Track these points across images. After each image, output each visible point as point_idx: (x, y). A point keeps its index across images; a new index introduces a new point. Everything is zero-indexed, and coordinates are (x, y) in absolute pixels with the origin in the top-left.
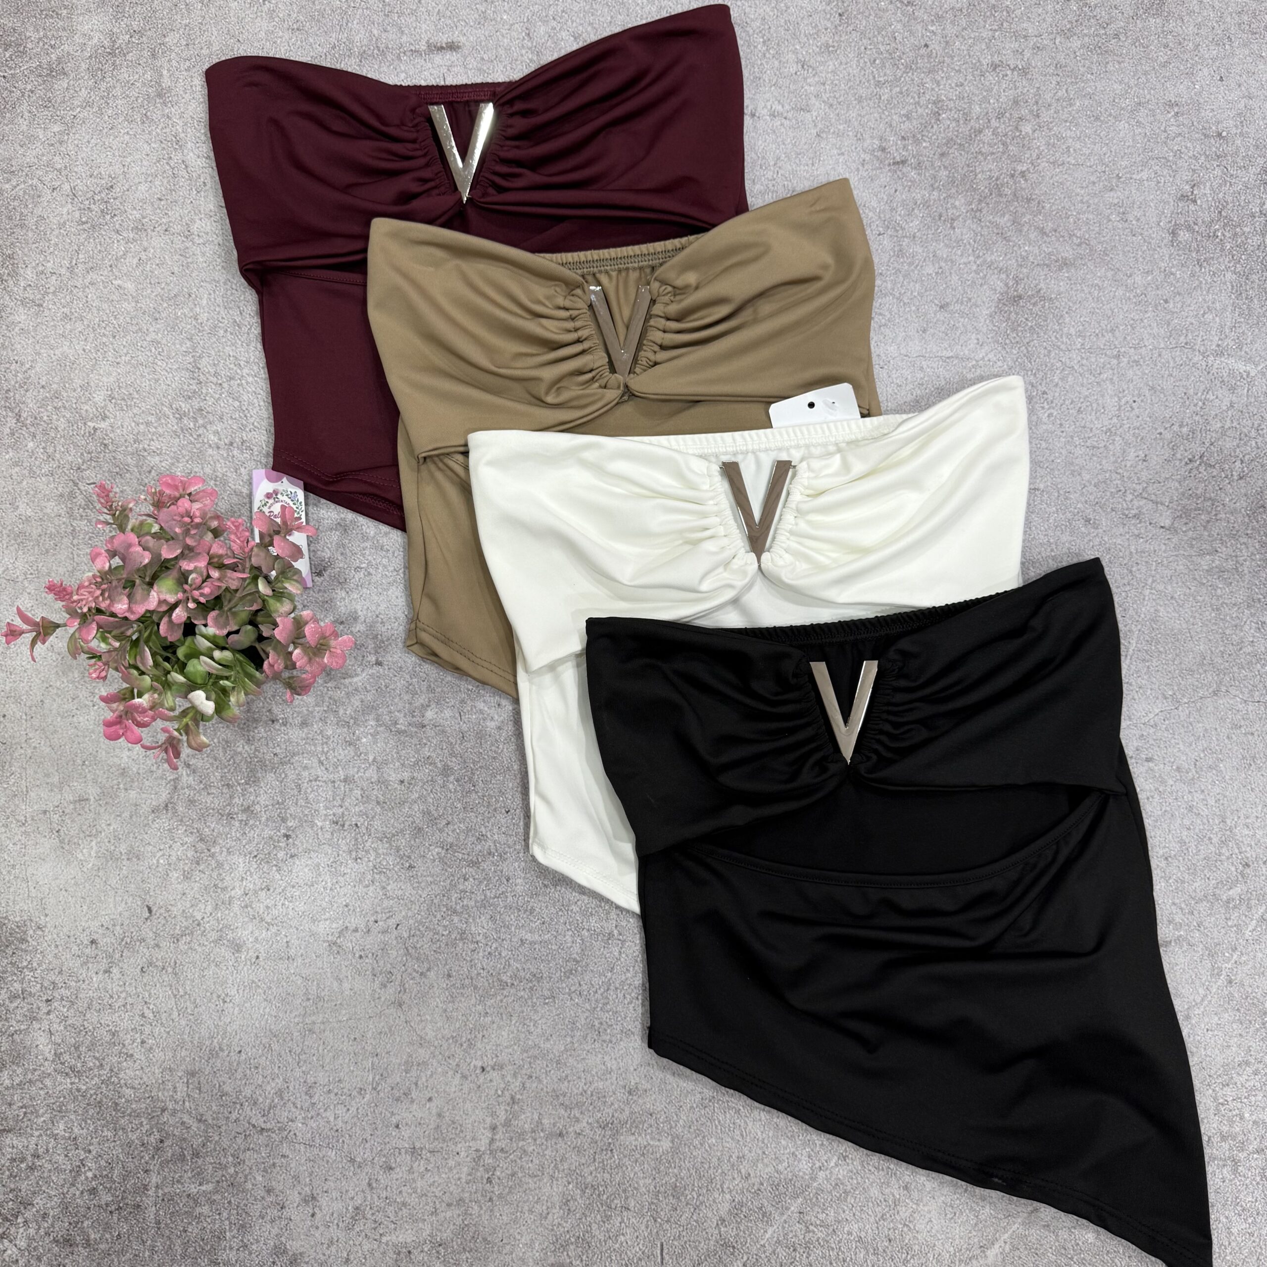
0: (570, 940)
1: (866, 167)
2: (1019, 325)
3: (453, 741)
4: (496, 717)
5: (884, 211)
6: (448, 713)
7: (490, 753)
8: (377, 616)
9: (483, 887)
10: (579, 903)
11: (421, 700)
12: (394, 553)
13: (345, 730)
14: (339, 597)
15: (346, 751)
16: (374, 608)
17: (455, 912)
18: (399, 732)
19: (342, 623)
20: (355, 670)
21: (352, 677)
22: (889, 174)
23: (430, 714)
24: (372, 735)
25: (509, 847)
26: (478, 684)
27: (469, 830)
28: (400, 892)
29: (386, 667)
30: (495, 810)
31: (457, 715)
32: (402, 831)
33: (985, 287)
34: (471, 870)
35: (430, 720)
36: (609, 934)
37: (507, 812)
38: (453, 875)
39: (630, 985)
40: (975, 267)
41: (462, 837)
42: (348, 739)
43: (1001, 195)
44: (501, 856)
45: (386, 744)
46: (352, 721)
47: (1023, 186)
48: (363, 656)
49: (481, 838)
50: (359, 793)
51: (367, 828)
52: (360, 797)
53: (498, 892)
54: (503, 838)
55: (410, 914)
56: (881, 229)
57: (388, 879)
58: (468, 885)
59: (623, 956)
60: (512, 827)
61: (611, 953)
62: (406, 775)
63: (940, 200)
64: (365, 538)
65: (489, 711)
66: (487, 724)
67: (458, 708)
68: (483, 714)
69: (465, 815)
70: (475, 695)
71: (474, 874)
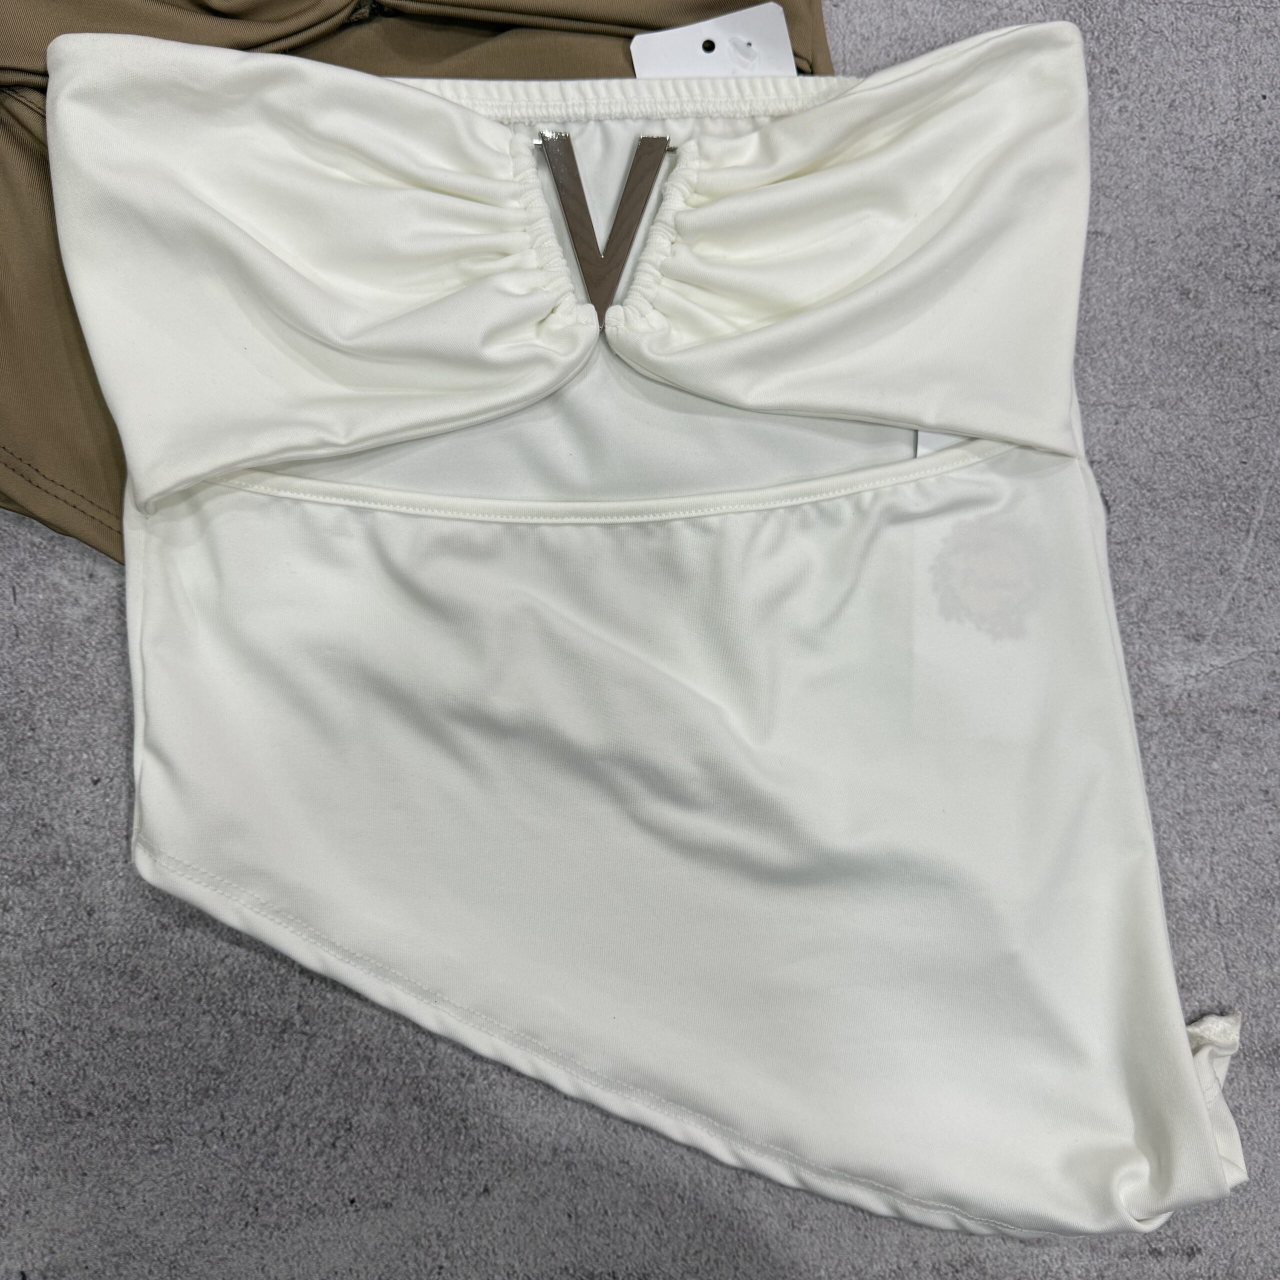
0: (207, 1031)
4: (84, 599)
7: (68, 668)
9: (40, 925)
10: (229, 961)
25: (97, 850)
26: (52, 533)
27: (17, 814)
30: (71, 777)
31: (8, 592)
34: (18, 891)
36: (285, 1022)
37: (96, 782)
39: (321, 1120)
44: (79, 867)
49: (41, 830)
53: (70, 936)
54: (84, 833)
58: (10, 921)
59: (311, 1063)
60: (103, 811)
61: (286, 1058)
65: (70, 587)
66: (66, 611)
67: (11, 579)
68: (59, 592)
69: (11, 784)
70: (44, 554)
71: (23, 899)
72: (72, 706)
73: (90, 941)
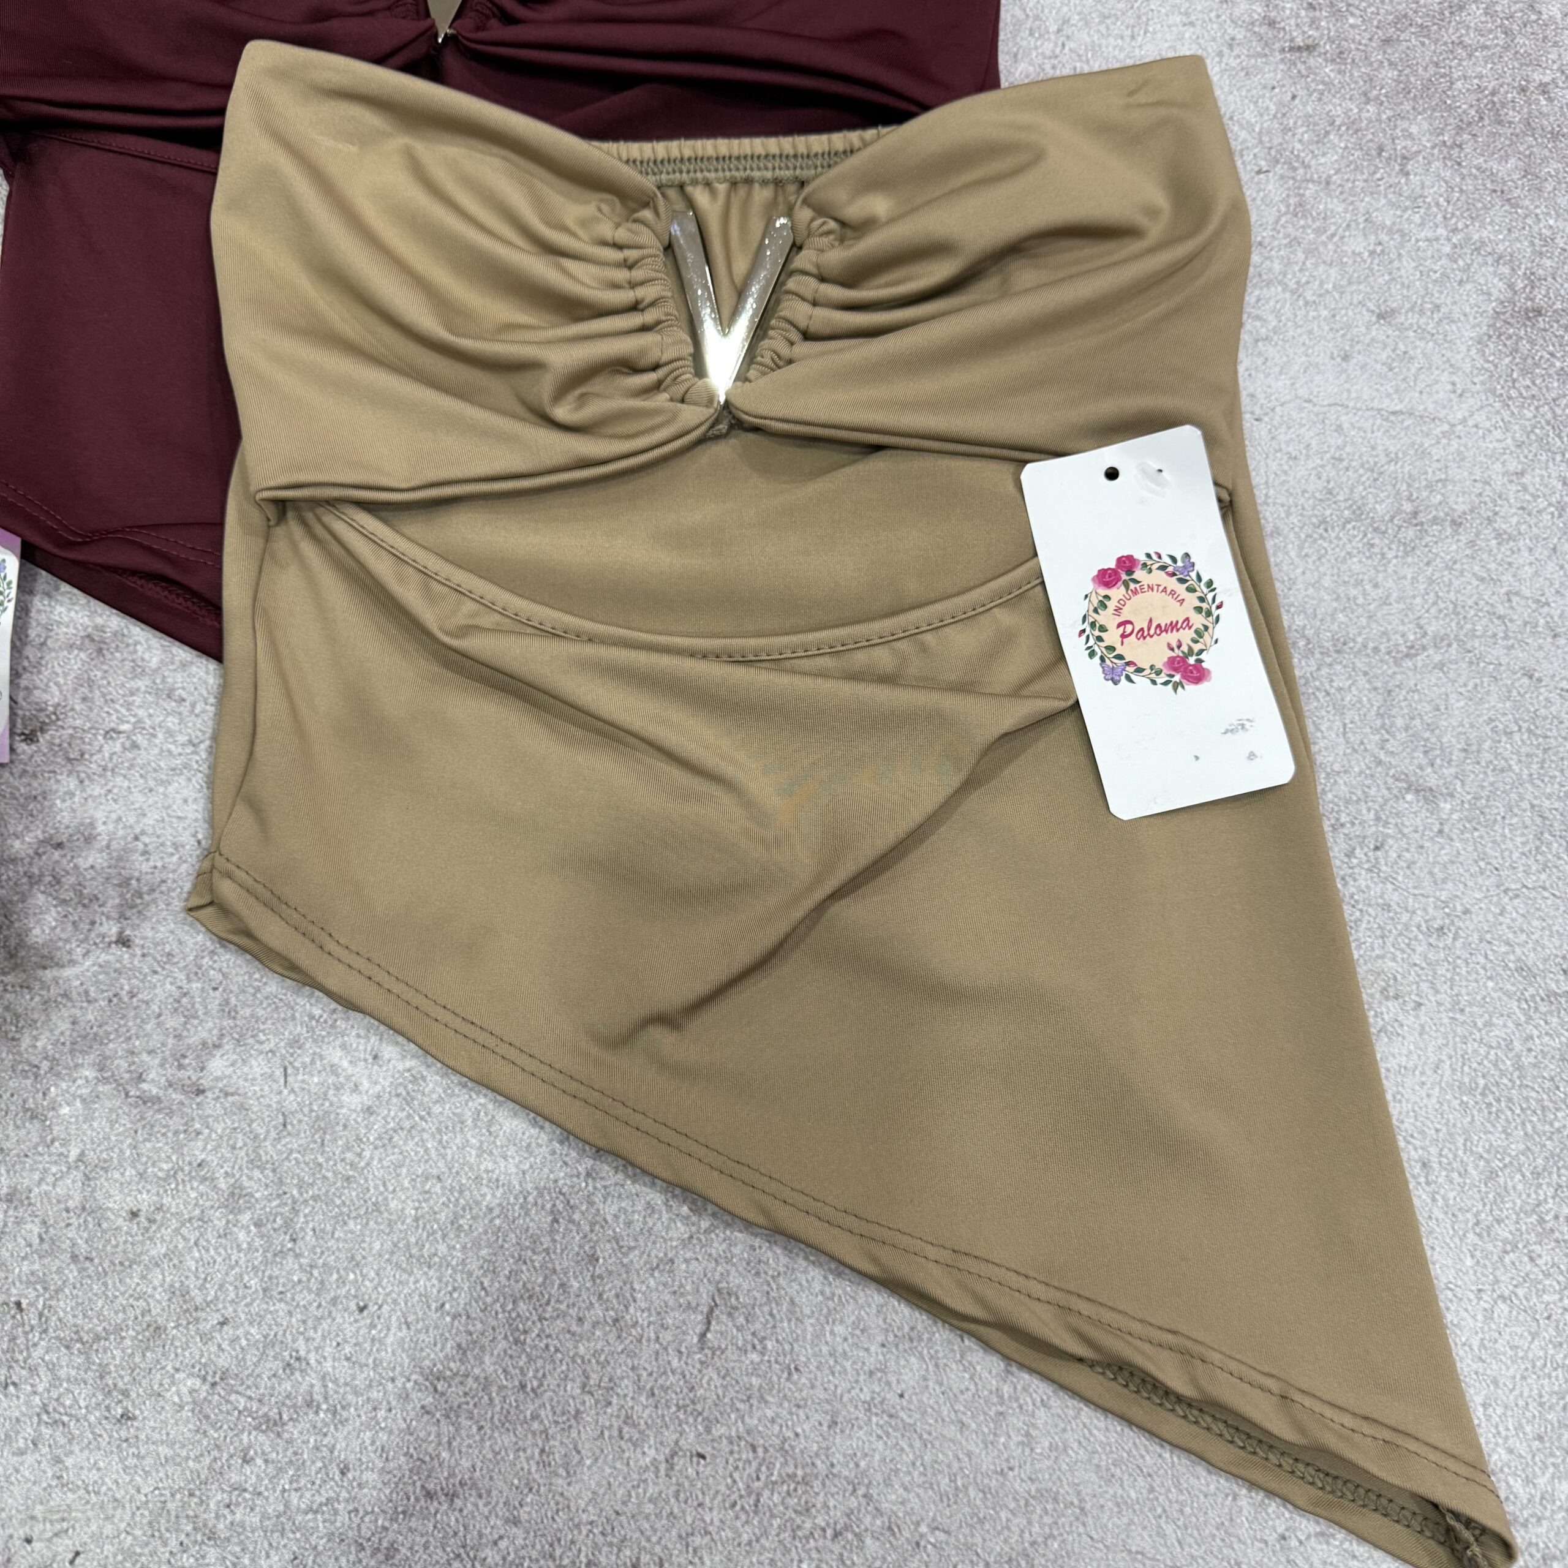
1: (1236, 51)
2: (1537, 365)
3: (262, 1131)
4: (365, 1084)
5: (1269, 132)
6: (258, 1066)
7: (340, 1167)
8: (136, 838)
9: (284, 1482)
10: (503, 1544)
11: (205, 1031)
12: (193, 705)
13: (29, 1082)
14: (62, 790)
15: (23, 1132)
16: (132, 820)
17: (212, 1536)
18: (145, 1100)
19: (59, 846)
20: (69, 953)
21: (60, 965)
22: (1281, 67)
23: (217, 1065)
24: (84, 1101)
25: (356, 1394)
26: (334, 1005)
27: (269, 1343)
28: (94, 1475)
29: (139, 952)
30: (334, 1301)
31: (279, 1073)
32: (118, 1329)
33: (1468, 286)
34: (262, 1438)
35: (217, 1079)
37: (361, 1310)
38: (218, 1447)
40: (1447, 249)
41: (251, 1358)
42: (30, 1104)
43: (1500, 123)
44: (335, 1413)
45: (112, 1123)
46: (45, 1066)
47: (1545, 110)
48: (93, 923)
49: (294, 1365)
50: (36, 1230)
51: (41, 1315)
52: (36, 1241)
53: (319, 1499)
54: (343, 1371)
55: (108, 1530)
56: (1263, 163)
57: (70, 1441)
58: (250, 1475)
60: (367, 1346)
62: (145, 1200)
63: (1379, 120)
64: (138, 670)
65: (350, 1071)
66: (344, 1098)
67: (283, 1058)
68: (338, 1076)
69: (265, 1306)
70: (323, 1029)
71: (267, 1449)
72: (342, 1214)
73: (341, 1507)
